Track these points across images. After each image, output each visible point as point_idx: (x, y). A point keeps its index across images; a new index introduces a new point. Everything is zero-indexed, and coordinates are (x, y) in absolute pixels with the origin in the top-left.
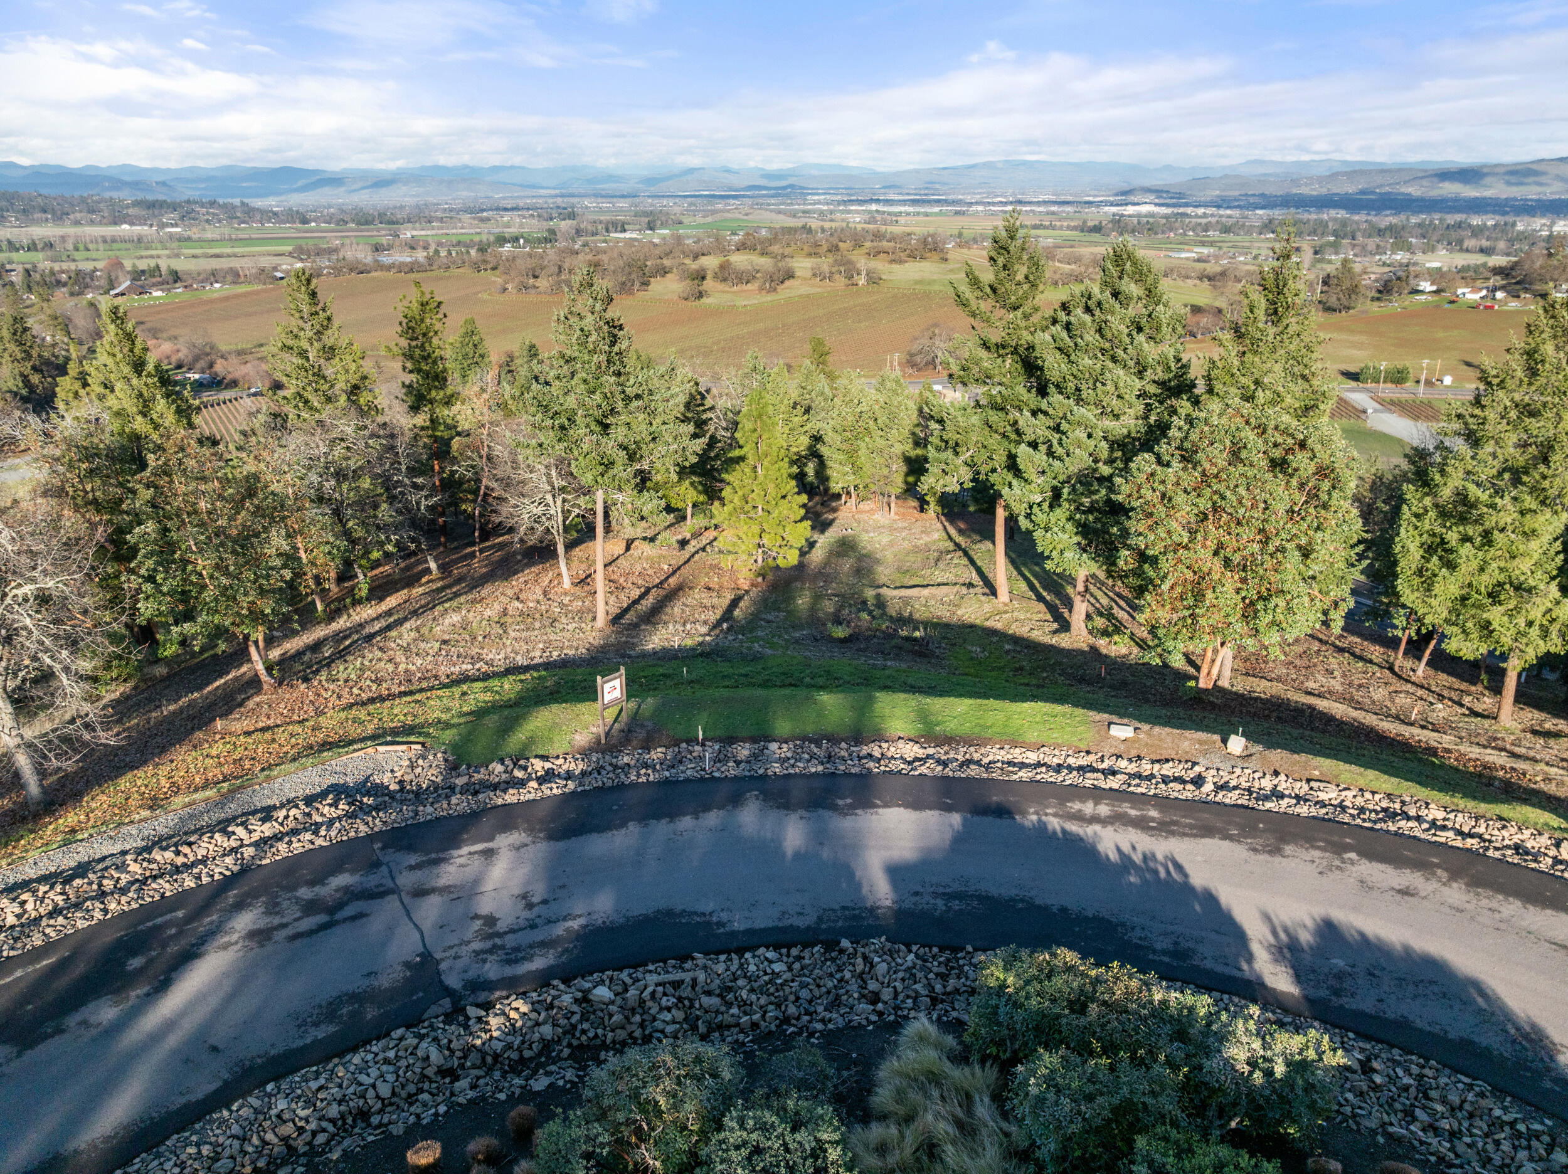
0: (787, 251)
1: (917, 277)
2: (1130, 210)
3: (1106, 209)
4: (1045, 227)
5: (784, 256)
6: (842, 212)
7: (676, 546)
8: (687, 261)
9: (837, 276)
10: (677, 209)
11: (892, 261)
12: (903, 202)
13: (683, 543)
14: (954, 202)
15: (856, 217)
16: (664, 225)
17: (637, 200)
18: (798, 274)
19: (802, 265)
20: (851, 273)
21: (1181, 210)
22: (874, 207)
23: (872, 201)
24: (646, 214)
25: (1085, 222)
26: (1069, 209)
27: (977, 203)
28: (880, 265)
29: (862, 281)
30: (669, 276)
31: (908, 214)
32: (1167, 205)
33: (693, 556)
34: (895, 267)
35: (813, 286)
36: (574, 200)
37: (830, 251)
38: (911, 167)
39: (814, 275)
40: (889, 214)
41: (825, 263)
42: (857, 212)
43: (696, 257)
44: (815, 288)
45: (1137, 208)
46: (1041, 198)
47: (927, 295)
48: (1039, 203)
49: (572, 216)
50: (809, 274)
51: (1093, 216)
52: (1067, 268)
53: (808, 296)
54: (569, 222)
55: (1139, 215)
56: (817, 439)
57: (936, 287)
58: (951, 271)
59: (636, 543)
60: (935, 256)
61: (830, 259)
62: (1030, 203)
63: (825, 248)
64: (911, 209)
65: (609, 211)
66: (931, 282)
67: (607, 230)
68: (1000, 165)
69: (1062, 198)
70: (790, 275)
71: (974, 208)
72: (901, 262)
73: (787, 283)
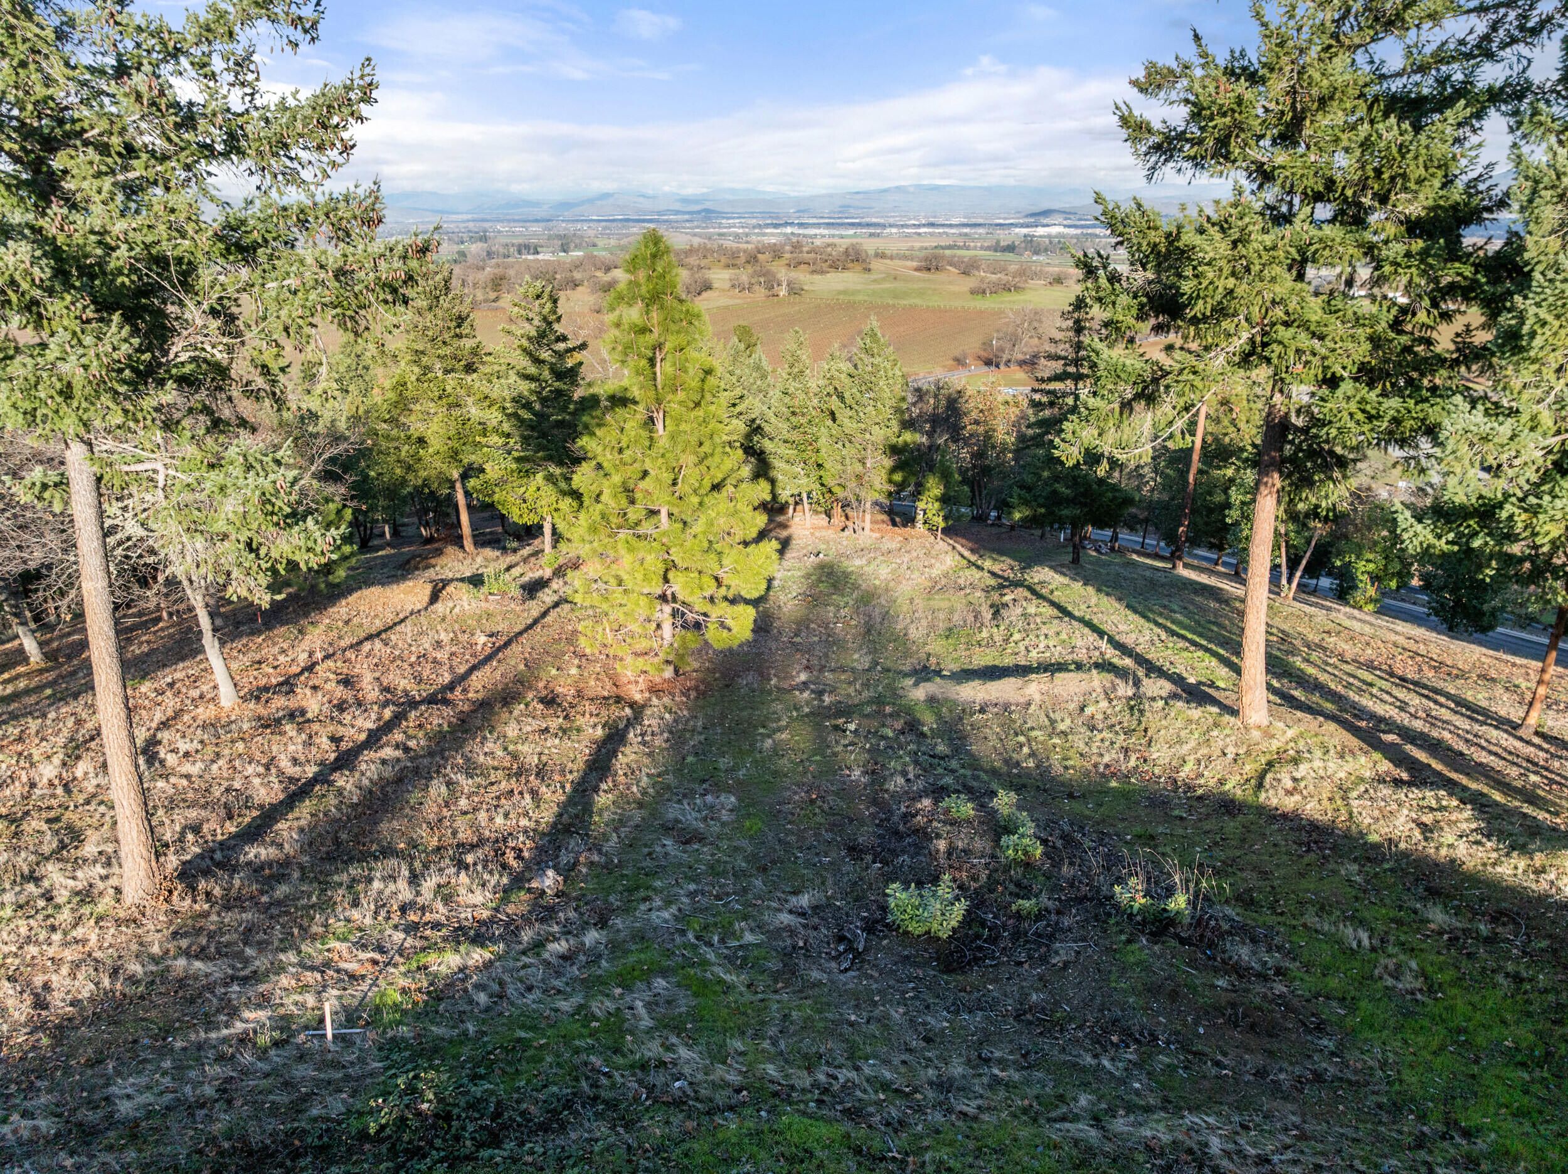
0: (703, 263)
1: (840, 287)
2: (1041, 231)
3: (1017, 230)
4: (959, 248)
5: (700, 268)
6: (758, 234)
7: (516, 592)
8: (599, 274)
9: (756, 287)
10: (591, 233)
11: (813, 272)
12: (818, 225)
13: (533, 588)
14: (869, 225)
15: (772, 237)
16: (578, 247)
17: (551, 224)
18: (715, 285)
19: (720, 277)
20: (771, 284)
21: (1090, 231)
22: (789, 230)
23: (786, 224)
24: (559, 237)
25: (998, 242)
26: (981, 230)
27: (891, 226)
28: (801, 276)
29: (783, 292)
30: (580, 288)
31: (823, 236)
32: (1076, 227)
33: (545, 614)
34: (817, 277)
35: (732, 297)
36: (487, 225)
37: (748, 262)
38: (823, 192)
39: (733, 286)
40: (805, 236)
41: (744, 276)
42: (773, 235)
43: (608, 269)
44: (735, 300)
45: (1047, 229)
46: (954, 221)
47: (851, 305)
48: (951, 226)
49: (484, 239)
50: (727, 285)
51: (1005, 237)
52: (994, 277)
53: (727, 307)
54: (480, 245)
55: (1049, 236)
56: (755, 429)
57: (860, 298)
58: (875, 281)
59: (450, 589)
60: (858, 267)
61: (750, 269)
62: (943, 225)
63: (743, 259)
64: (826, 232)
65: (521, 234)
66: (855, 292)
67: (520, 252)
68: (911, 189)
69: (973, 221)
70: (707, 287)
71: (888, 230)
72: (822, 272)
73: (705, 295)
